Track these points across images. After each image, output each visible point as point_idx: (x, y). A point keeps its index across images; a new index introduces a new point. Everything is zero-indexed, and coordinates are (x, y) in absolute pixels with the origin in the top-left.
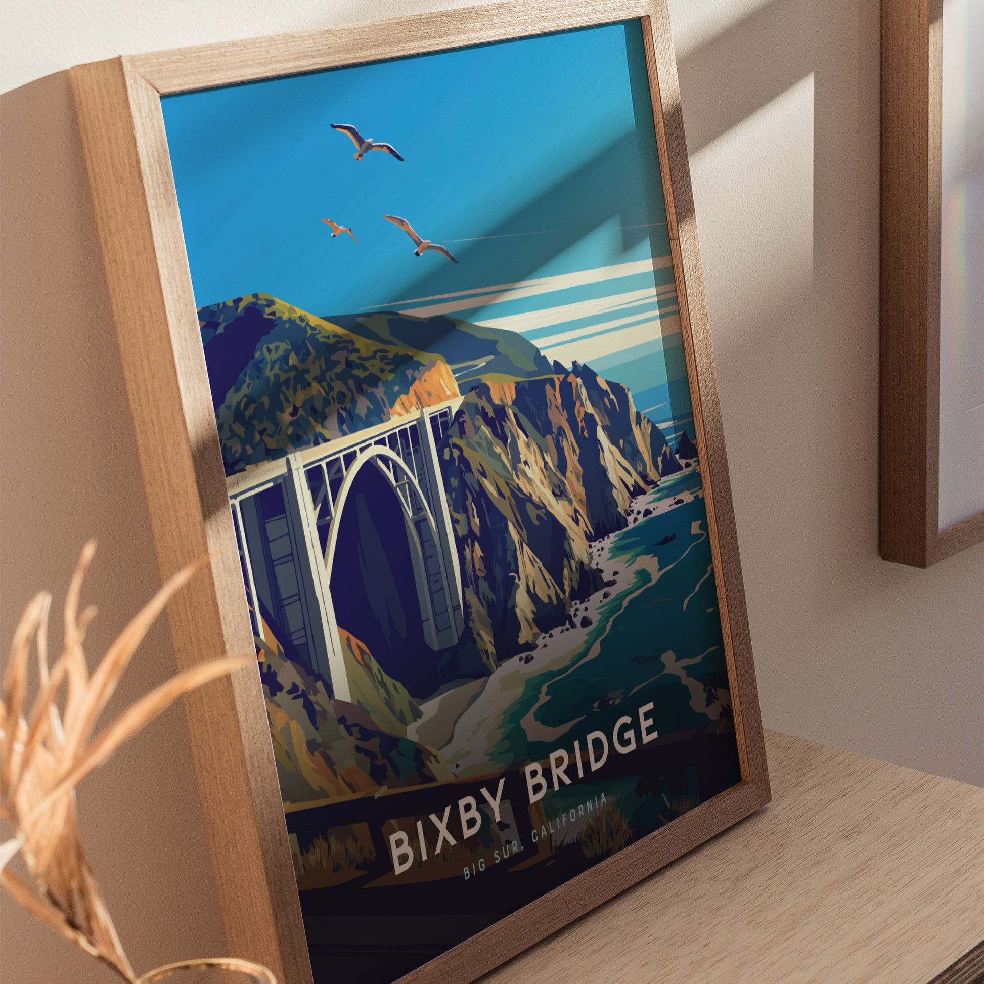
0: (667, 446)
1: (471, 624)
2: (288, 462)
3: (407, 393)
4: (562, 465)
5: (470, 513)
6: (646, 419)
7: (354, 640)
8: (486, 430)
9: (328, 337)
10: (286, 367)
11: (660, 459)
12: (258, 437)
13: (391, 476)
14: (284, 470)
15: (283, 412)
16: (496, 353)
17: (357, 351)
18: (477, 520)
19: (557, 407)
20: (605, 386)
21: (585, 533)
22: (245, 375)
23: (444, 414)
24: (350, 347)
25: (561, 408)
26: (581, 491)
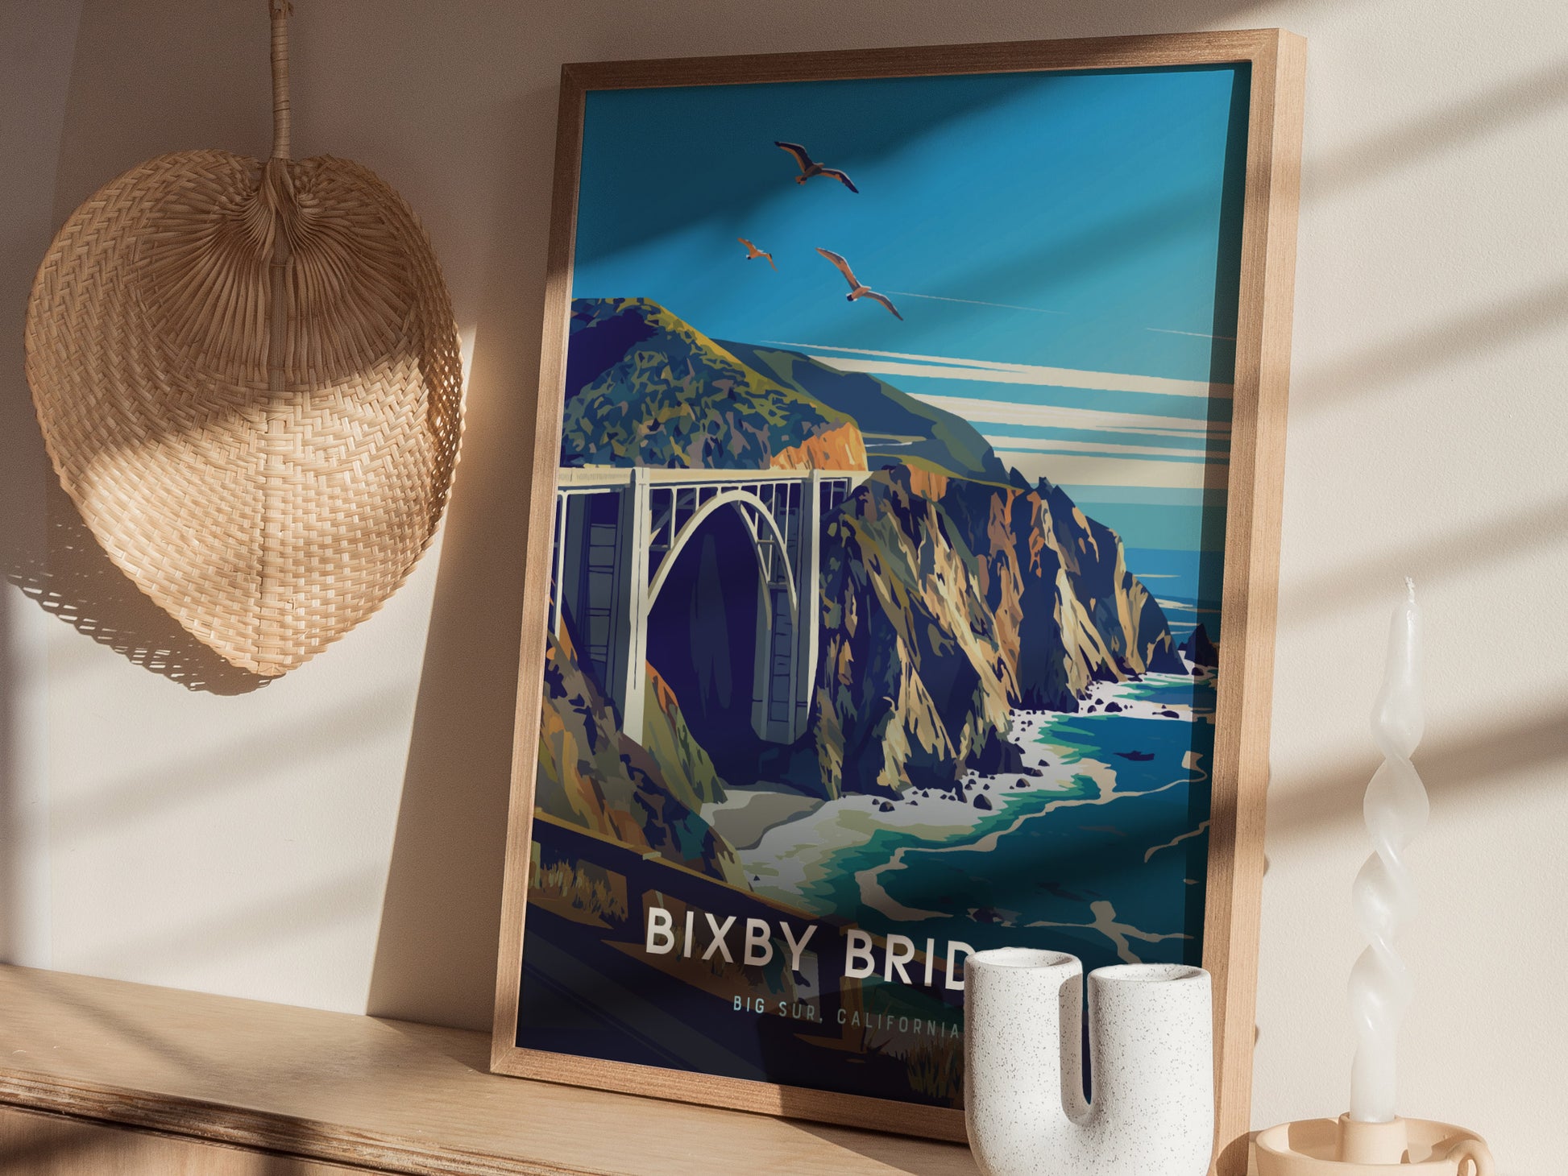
0: (1168, 633)
1: (816, 731)
2: (633, 474)
3: (797, 446)
4: (993, 597)
5: (847, 605)
6: (1140, 587)
7: (662, 683)
8: (894, 521)
9: (714, 361)
10: (656, 379)
11: (1151, 647)
12: (606, 439)
13: (754, 530)
14: (627, 481)
15: (641, 422)
16: (930, 436)
17: (747, 385)
18: (855, 618)
19: (1003, 526)
20: (1083, 524)
21: (1009, 694)
22: (608, 375)
23: (839, 484)
24: (739, 378)
25: (1008, 529)
26: (1016, 641)
